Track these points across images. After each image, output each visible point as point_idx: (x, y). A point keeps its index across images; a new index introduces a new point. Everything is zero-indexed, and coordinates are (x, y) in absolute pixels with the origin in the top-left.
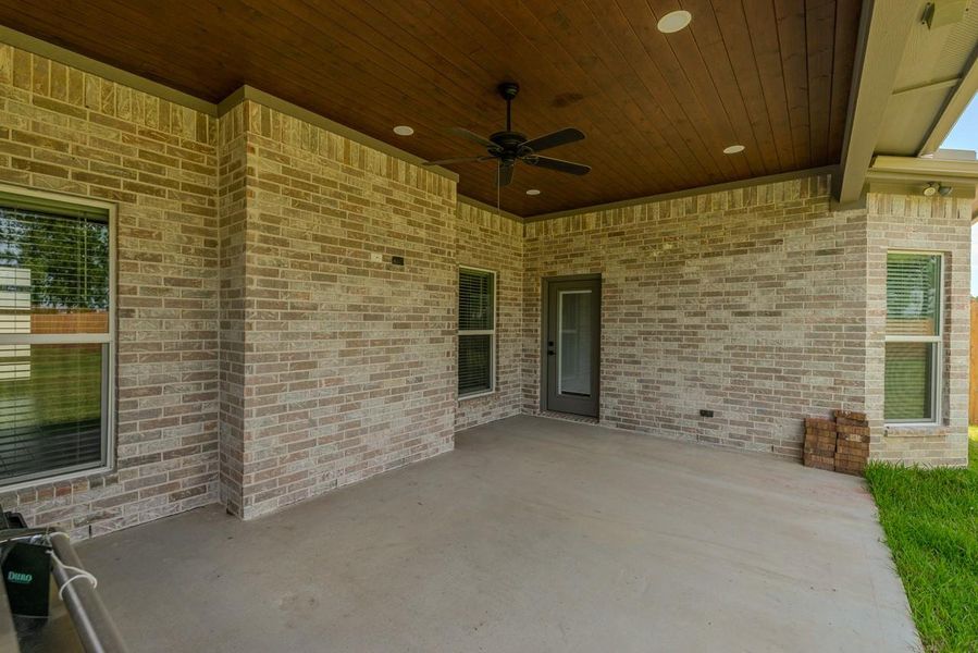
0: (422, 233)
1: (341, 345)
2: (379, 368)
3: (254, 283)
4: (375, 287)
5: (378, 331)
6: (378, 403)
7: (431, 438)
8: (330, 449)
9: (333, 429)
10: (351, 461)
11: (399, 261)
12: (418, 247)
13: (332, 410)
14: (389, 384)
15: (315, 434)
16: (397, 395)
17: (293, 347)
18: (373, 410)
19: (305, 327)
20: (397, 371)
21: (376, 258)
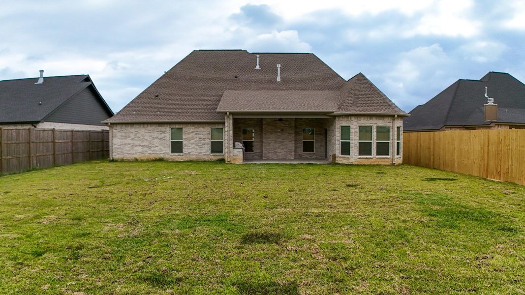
0: (287, 126)
1: (274, 142)
2: (280, 145)
3: (264, 135)
4: (279, 134)
5: (279, 140)
6: (280, 149)
7: (289, 156)
8: (272, 154)
9: (273, 152)
10: (275, 156)
11: (283, 130)
12: (286, 128)
13: (273, 149)
14: (281, 147)
15: (271, 152)
16: (283, 149)
17: (268, 142)
18: (279, 150)
19: (270, 139)
20: (282, 145)
21: (279, 130)
